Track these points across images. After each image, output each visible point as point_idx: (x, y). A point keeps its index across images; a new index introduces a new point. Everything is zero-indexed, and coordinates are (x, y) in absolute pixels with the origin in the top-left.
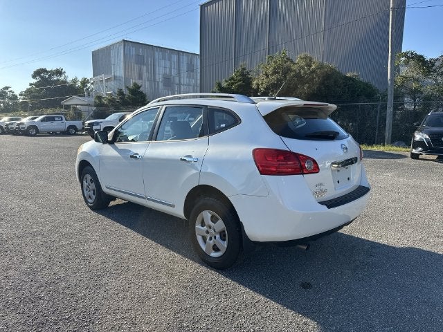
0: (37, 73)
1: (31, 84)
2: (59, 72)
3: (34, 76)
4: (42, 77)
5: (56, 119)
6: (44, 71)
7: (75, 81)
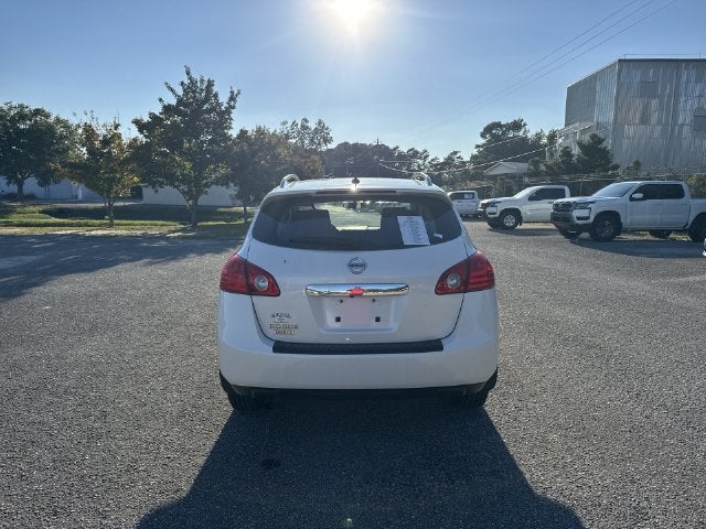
0: (488, 129)
1: (477, 146)
2: (517, 125)
3: (483, 135)
4: (493, 136)
5: (466, 196)
6: (497, 125)
7: (539, 136)
